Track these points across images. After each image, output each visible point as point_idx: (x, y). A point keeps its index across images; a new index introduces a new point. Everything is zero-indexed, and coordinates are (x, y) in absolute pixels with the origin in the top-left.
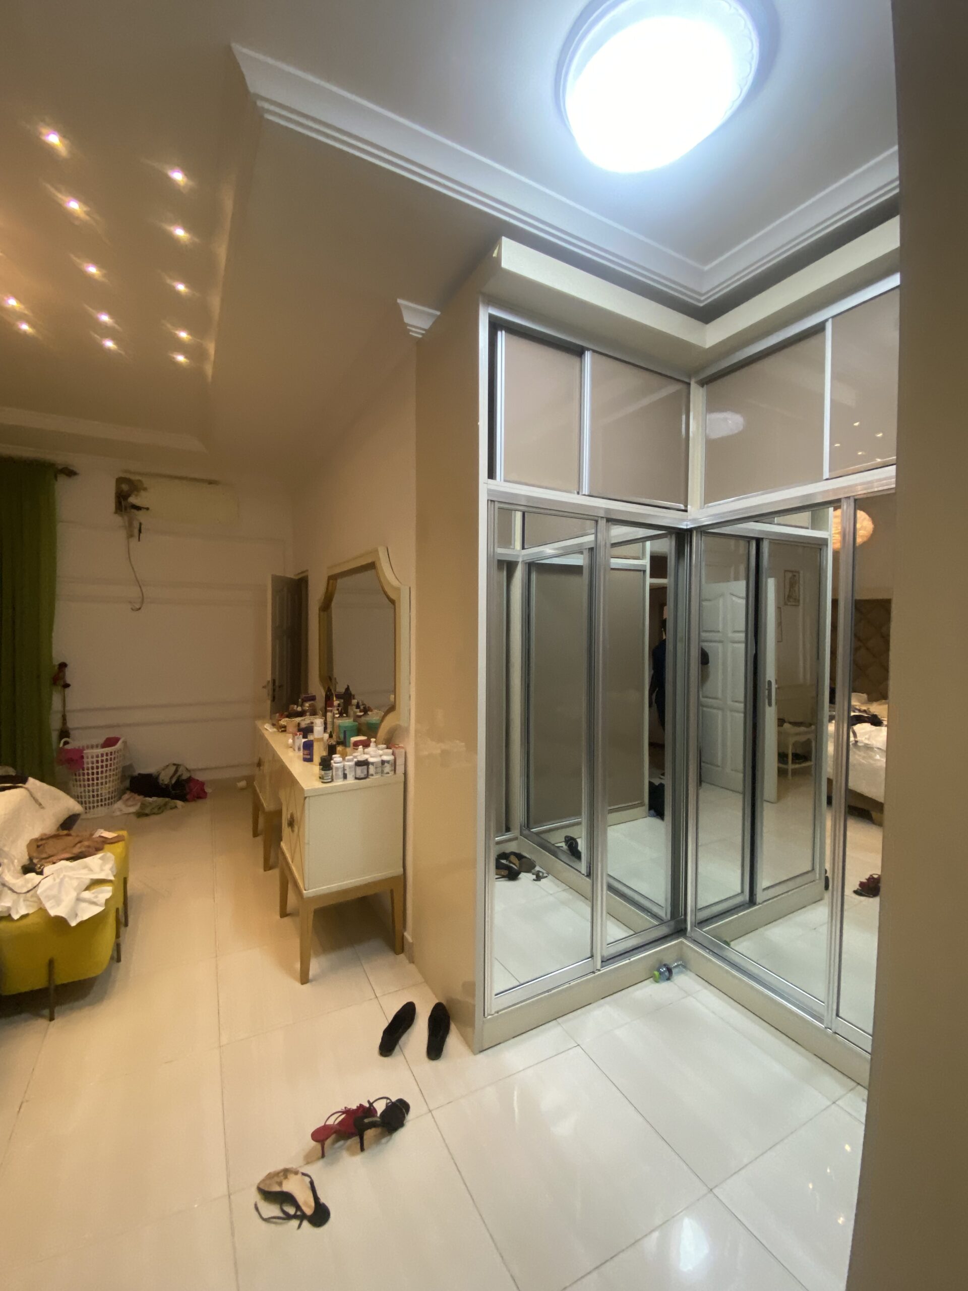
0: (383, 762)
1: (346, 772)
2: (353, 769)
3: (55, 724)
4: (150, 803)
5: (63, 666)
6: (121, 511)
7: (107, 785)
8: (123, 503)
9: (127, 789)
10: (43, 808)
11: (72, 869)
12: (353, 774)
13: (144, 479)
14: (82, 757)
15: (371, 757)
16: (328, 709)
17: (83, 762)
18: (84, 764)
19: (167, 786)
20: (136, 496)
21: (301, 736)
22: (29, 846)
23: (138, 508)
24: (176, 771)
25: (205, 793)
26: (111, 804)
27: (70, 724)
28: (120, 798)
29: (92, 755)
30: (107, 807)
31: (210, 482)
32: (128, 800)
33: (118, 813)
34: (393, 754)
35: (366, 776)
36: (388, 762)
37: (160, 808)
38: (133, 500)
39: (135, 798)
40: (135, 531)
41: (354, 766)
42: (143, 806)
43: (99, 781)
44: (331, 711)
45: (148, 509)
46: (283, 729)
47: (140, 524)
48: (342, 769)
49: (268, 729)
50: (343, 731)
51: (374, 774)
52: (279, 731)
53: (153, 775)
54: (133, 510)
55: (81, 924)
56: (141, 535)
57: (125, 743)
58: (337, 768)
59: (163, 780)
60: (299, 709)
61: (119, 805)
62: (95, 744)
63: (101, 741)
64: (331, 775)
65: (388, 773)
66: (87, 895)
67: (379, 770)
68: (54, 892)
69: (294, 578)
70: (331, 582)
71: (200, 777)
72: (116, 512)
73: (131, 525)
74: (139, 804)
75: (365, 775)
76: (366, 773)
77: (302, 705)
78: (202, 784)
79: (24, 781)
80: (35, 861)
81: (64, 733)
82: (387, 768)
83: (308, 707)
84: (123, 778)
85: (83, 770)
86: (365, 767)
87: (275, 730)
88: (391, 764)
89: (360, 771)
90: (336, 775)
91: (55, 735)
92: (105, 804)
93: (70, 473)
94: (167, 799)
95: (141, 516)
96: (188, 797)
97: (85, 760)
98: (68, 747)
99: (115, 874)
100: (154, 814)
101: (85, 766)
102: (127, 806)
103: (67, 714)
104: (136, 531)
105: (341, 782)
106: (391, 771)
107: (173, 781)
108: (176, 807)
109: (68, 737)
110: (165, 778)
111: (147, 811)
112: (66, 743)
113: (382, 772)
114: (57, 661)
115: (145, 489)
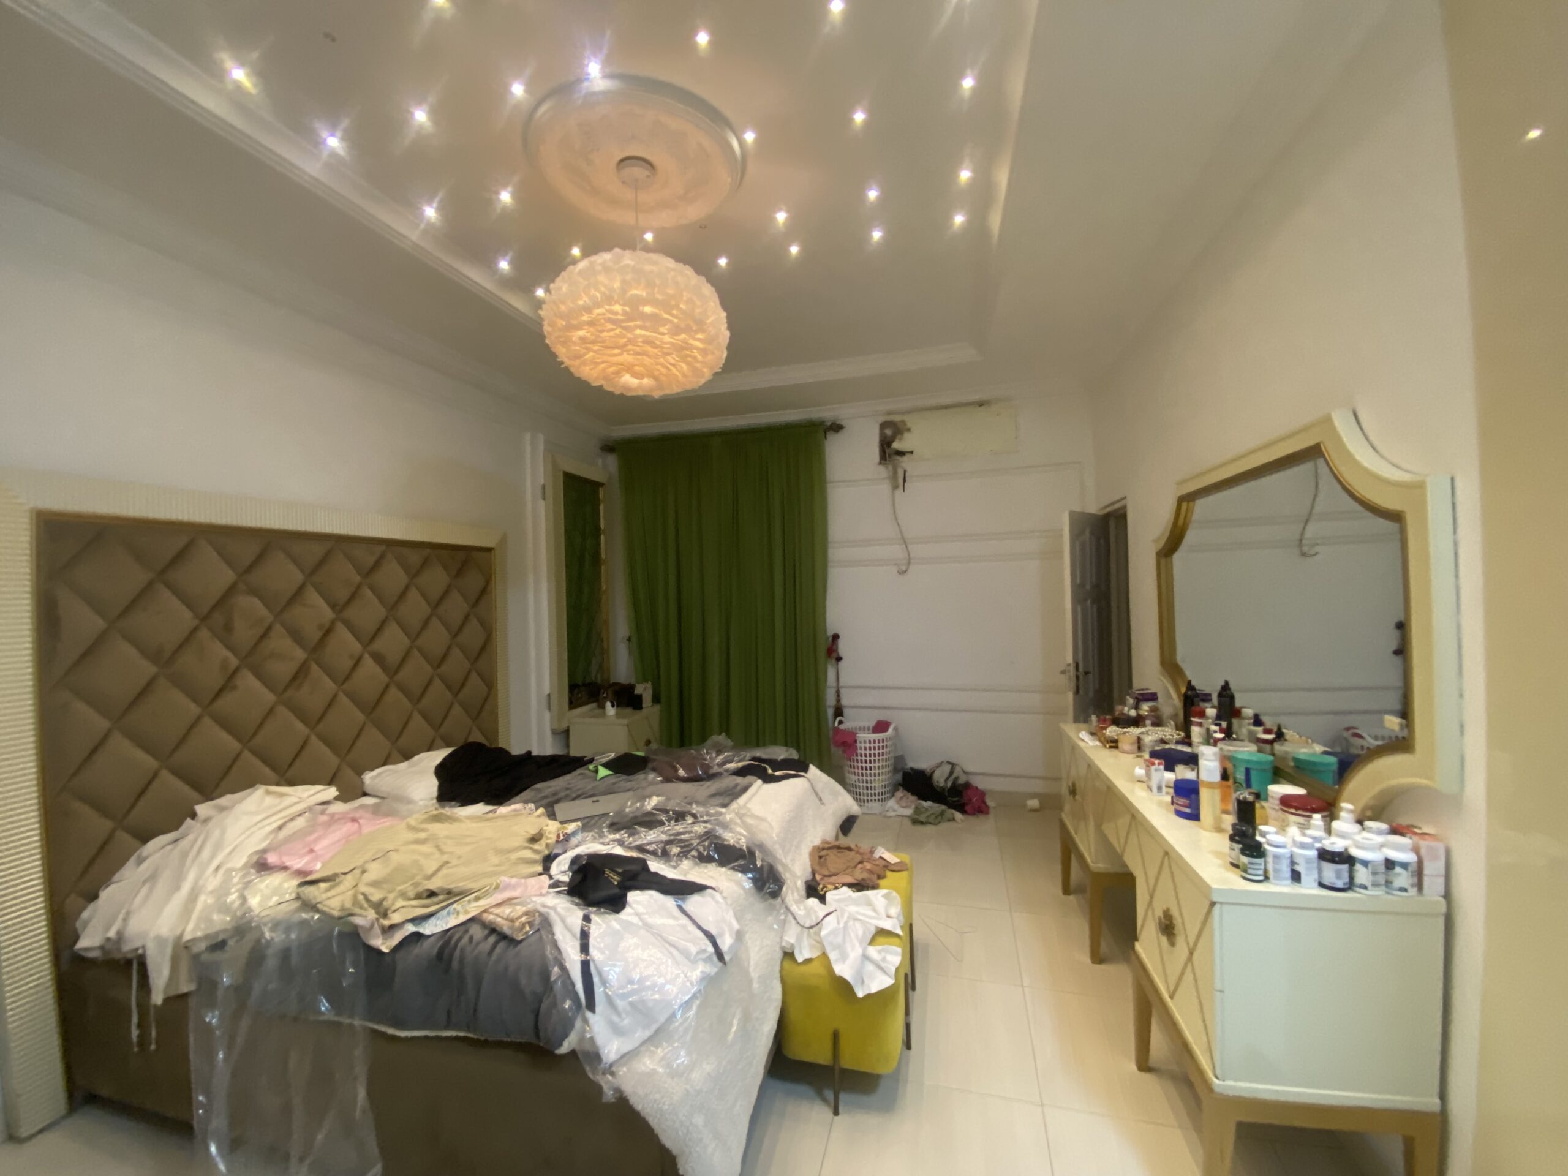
0: (1390, 864)
1: (1297, 868)
2: (1315, 865)
3: (831, 700)
4: (927, 810)
5: (836, 637)
6: (886, 460)
7: (880, 778)
8: (887, 451)
9: (900, 785)
10: (823, 804)
11: (856, 903)
12: (1316, 876)
13: (906, 418)
14: (856, 741)
15: (1358, 847)
16: (1193, 719)
17: (857, 747)
18: (857, 749)
19: (943, 789)
20: (900, 439)
21: (1162, 767)
22: (812, 854)
23: (901, 453)
24: (951, 773)
25: (987, 807)
26: (885, 801)
27: (844, 702)
28: (893, 796)
29: (865, 738)
30: (880, 803)
31: (981, 404)
32: (901, 798)
33: (892, 814)
34: (1416, 850)
35: (1346, 886)
36: (1405, 866)
37: (936, 817)
38: (896, 445)
39: (908, 798)
40: (899, 481)
41: (1316, 860)
42: (917, 811)
43: (873, 772)
44: (1200, 725)
45: (912, 452)
46: (1114, 744)
47: (905, 472)
48: (1289, 861)
49: (1086, 741)
50: (1243, 769)
51: (1370, 887)
52: (1105, 746)
53: (926, 772)
54: (898, 457)
55: (869, 996)
56: (906, 484)
57: (896, 729)
58: (1276, 857)
59: (938, 782)
60: (1133, 713)
61: (892, 803)
62: (866, 726)
63: (872, 723)
64: (1263, 867)
65: (1405, 890)
66: (873, 951)
67: (1381, 879)
68: (839, 939)
69: (1098, 513)
70: (1184, 505)
71: (979, 783)
72: (880, 463)
73: (895, 472)
74: (913, 806)
75: (1344, 884)
76: (1347, 880)
77: (1137, 707)
78: (982, 794)
79: (806, 769)
80: (818, 877)
81: (839, 712)
82: (1402, 878)
83: (1147, 711)
84: (896, 770)
85: (857, 756)
86: (1345, 867)
87: (1098, 743)
88: (1412, 872)
89: (1331, 872)
90: (1276, 871)
91: (830, 712)
92: (879, 800)
93: (837, 428)
94: (943, 807)
95: (905, 462)
96: (967, 808)
97: (858, 745)
98: (842, 727)
99: (902, 925)
100: (930, 823)
101: (859, 751)
102: (901, 806)
103: (842, 691)
104: (901, 481)
105: (1285, 885)
106: (1412, 886)
107: (949, 784)
108: (954, 819)
109: (842, 716)
110: (940, 778)
111: (922, 818)
112: (841, 722)
113: (1388, 883)
114: (830, 633)
115: (909, 430)
